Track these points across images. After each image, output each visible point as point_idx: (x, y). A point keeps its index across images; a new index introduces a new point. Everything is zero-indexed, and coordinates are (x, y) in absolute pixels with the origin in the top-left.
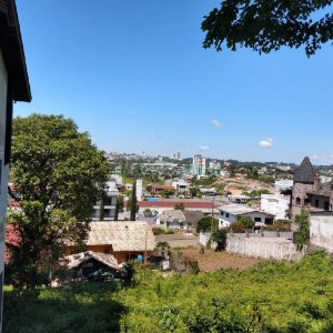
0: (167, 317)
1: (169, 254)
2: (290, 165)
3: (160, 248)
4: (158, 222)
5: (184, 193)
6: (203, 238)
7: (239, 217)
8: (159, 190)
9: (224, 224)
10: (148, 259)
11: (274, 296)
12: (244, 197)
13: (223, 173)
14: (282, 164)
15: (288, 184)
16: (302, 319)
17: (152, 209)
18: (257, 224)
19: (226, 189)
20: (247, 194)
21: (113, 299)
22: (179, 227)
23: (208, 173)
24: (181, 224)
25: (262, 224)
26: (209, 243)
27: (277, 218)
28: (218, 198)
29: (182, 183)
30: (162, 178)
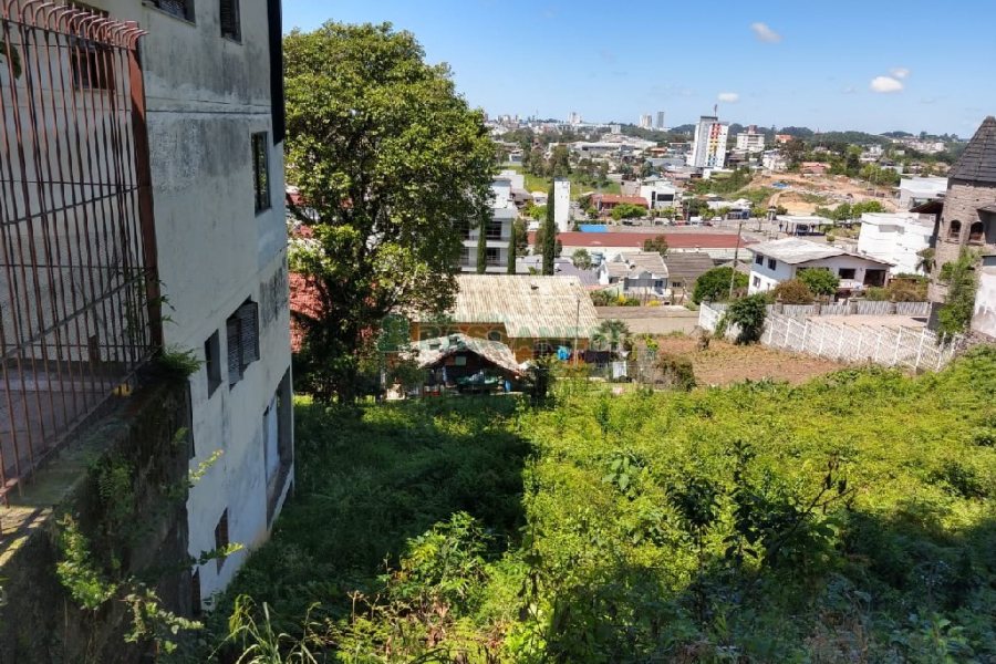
0: (620, 471)
1: (628, 347)
2: (945, 138)
3: (608, 336)
4: (604, 279)
5: (668, 214)
6: (709, 316)
7: (800, 268)
8: (608, 205)
9: (762, 283)
10: (582, 356)
11: (870, 444)
12: (816, 220)
13: (769, 162)
14: (924, 137)
15: (934, 187)
16: (934, 494)
17: (590, 250)
18: (845, 284)
19: (774, 201)
20: (825, 213)
21: (509, 429)
22: (652, 291)
23: (730, 161)
24: (659, 284)
25: (856, 284)
26: (721, 327)
27: (894, 271)
28: (752, 223)
29: (664, 188)
30: (619, 177)
